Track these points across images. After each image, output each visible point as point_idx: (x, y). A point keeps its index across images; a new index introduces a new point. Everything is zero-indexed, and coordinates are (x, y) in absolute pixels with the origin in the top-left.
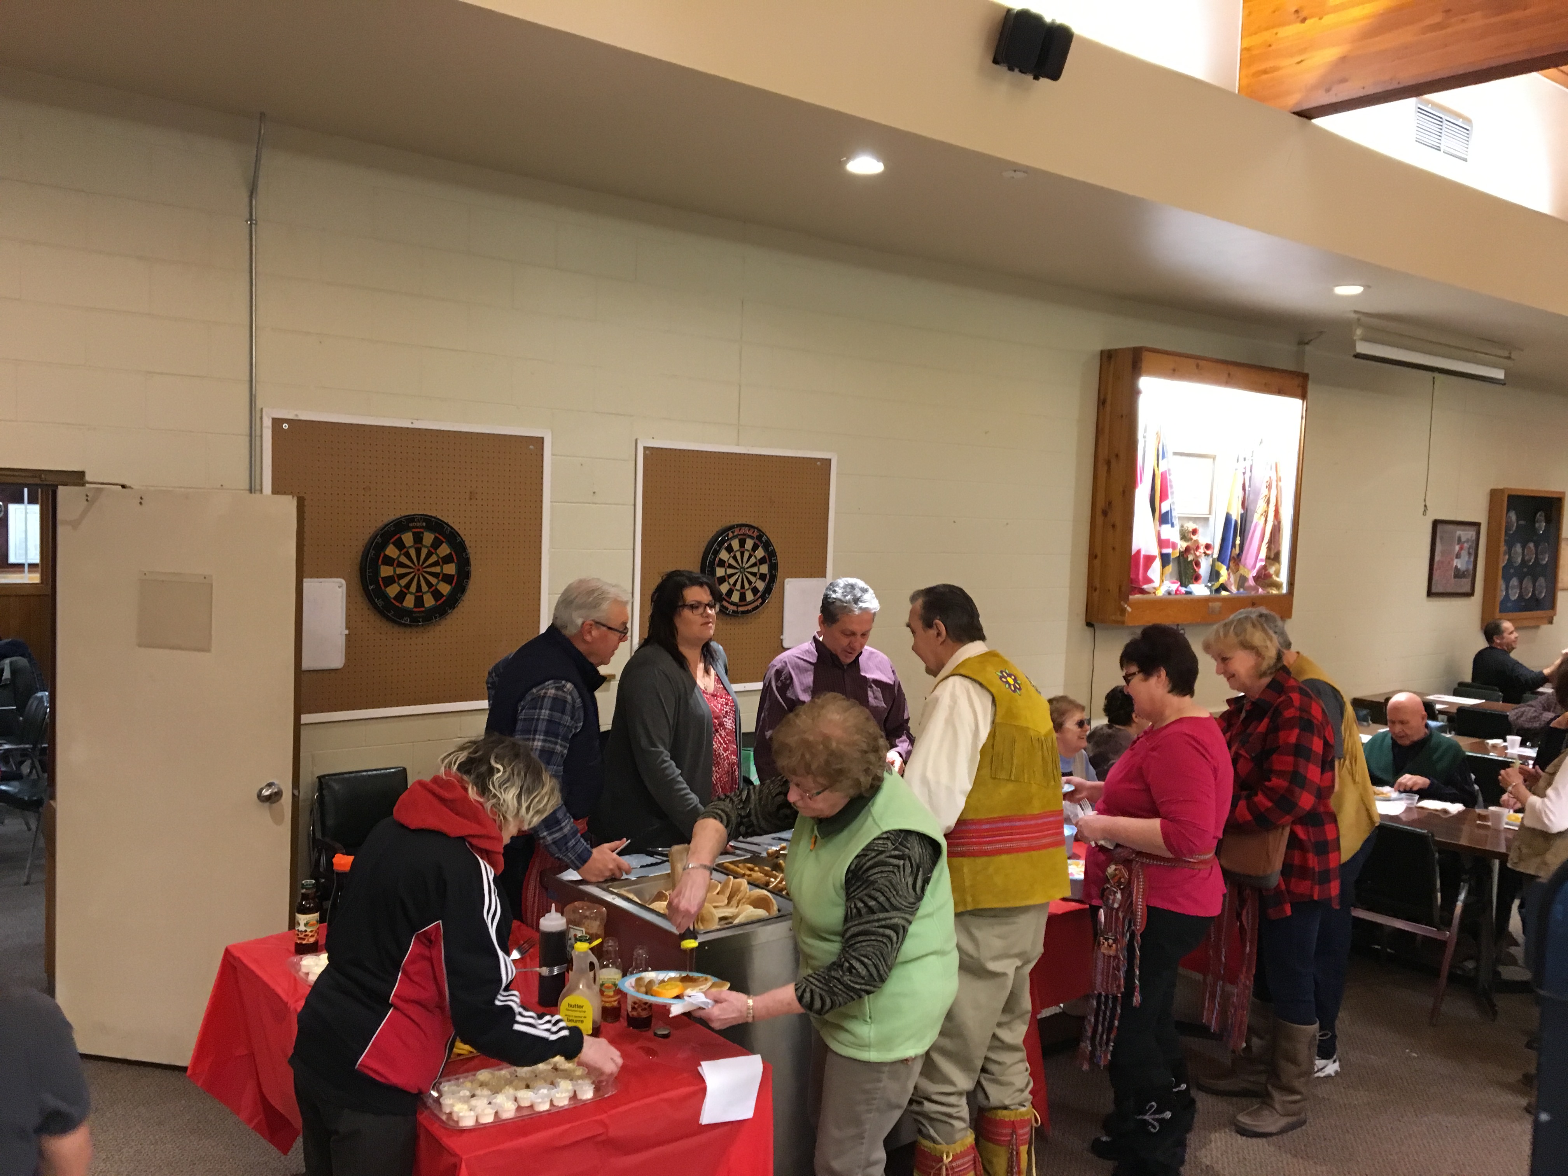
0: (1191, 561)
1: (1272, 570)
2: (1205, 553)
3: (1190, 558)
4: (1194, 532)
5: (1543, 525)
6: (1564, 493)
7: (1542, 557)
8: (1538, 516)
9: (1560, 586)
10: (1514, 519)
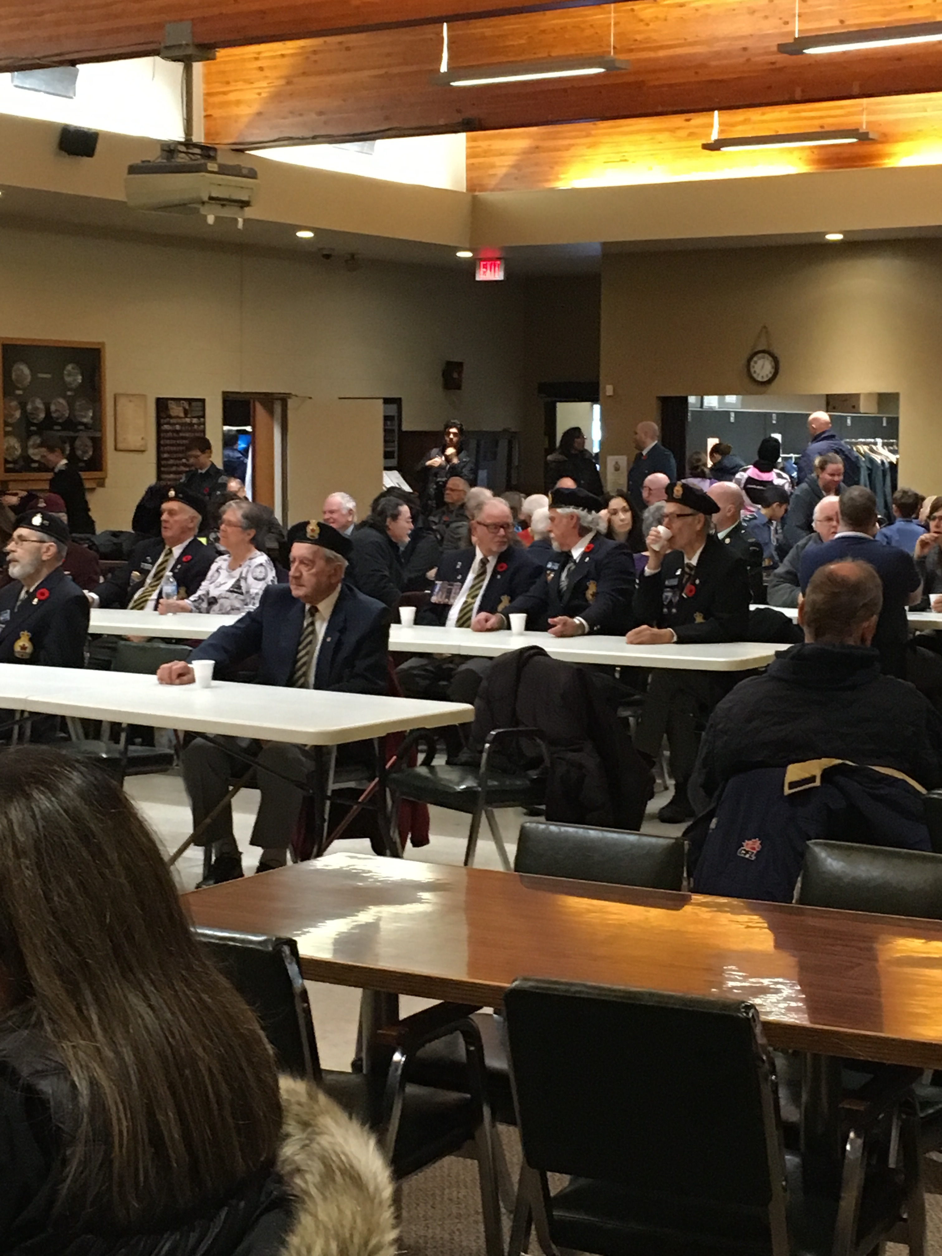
5: (79, 379)
6: (103, 344)
7: (83, 414)
8: (69, 367)
9: (120, 446)
10: (26, 371)
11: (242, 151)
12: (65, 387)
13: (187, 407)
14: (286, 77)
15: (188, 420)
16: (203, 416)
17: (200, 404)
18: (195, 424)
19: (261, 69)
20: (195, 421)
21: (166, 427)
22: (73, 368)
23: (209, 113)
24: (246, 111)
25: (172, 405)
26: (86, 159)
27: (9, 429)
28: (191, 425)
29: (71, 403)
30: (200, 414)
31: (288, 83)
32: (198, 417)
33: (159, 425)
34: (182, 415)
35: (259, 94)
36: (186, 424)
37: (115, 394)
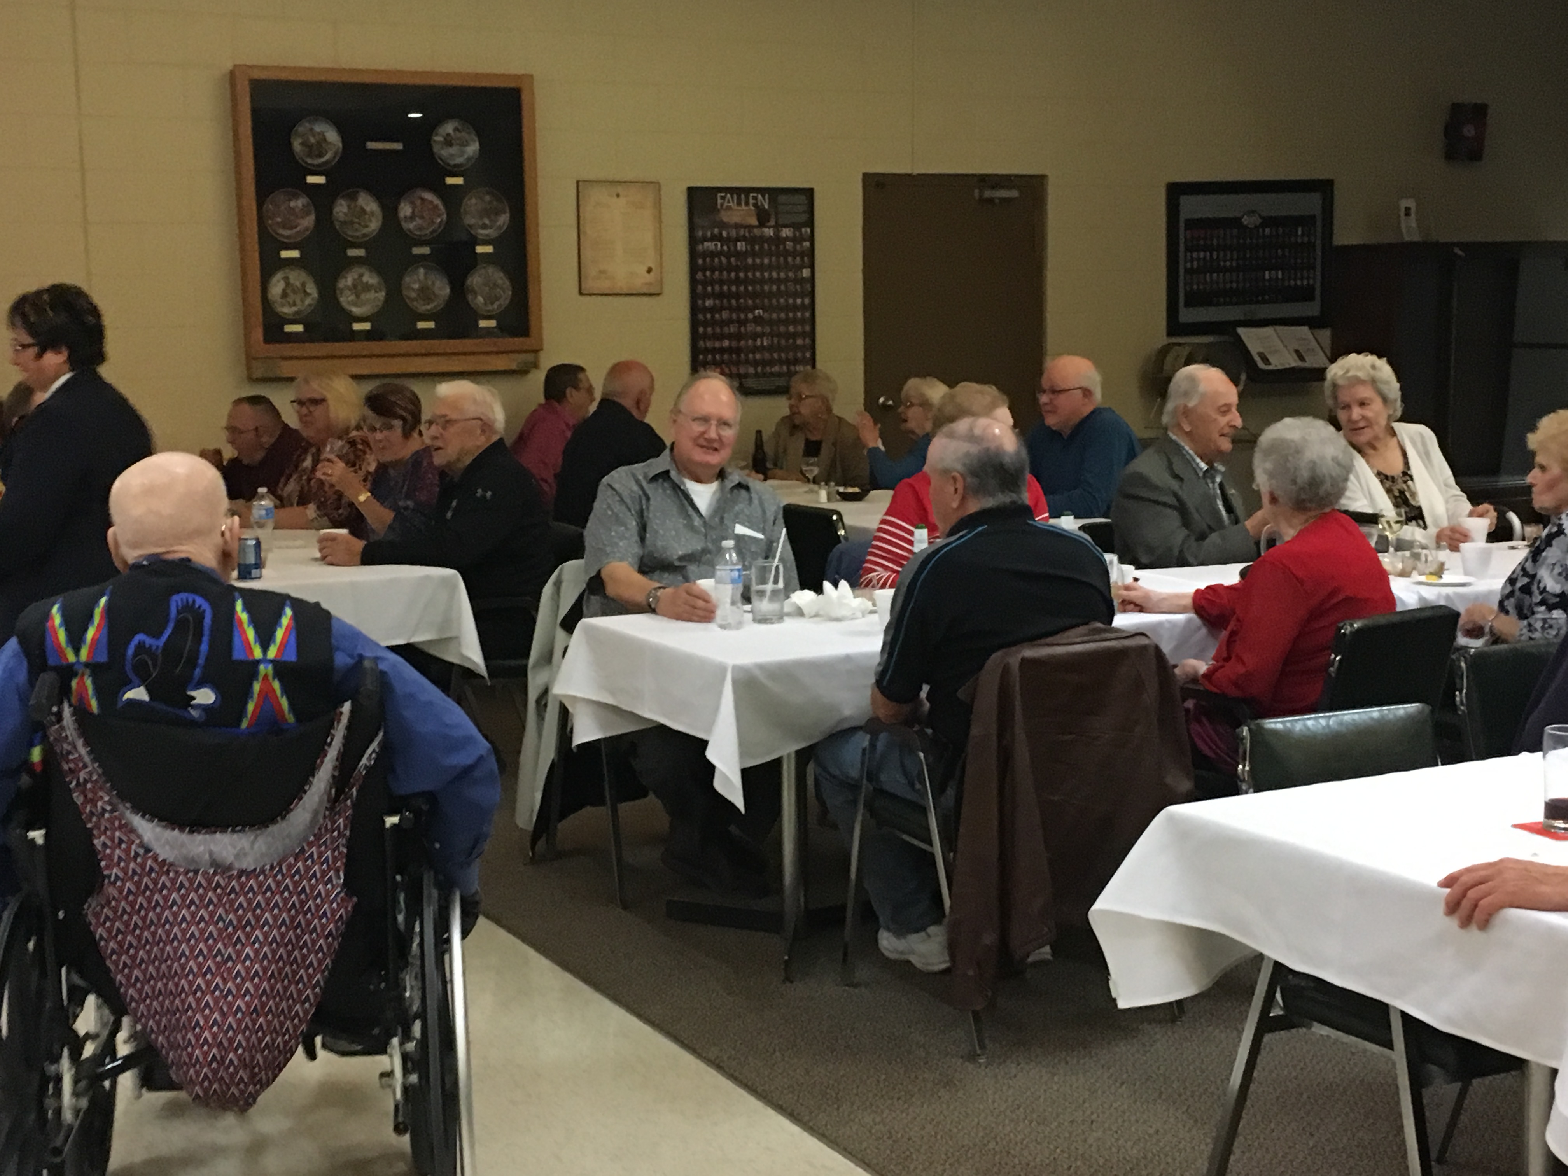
5: (473, 148)
6: (528, 79)
7: (482, 218)
8: (449, 128)
9: (590, 285)
10: (333, 136)
12: (439, 168)
13: (766, 206)
15: (769, 232)
16: (811, 223)
17: (803, 198)
18: (787, 238)
20: (786, 232)
21: (709, 245)
22: (456, 129)
25: (727, 202)
28: (778, 240)
29: (453, 200)
30: (801, 218)
32: (796, 226)
33: (695, 241)
34: (754, 221)
36: (762, 239)
37: (578, 182)
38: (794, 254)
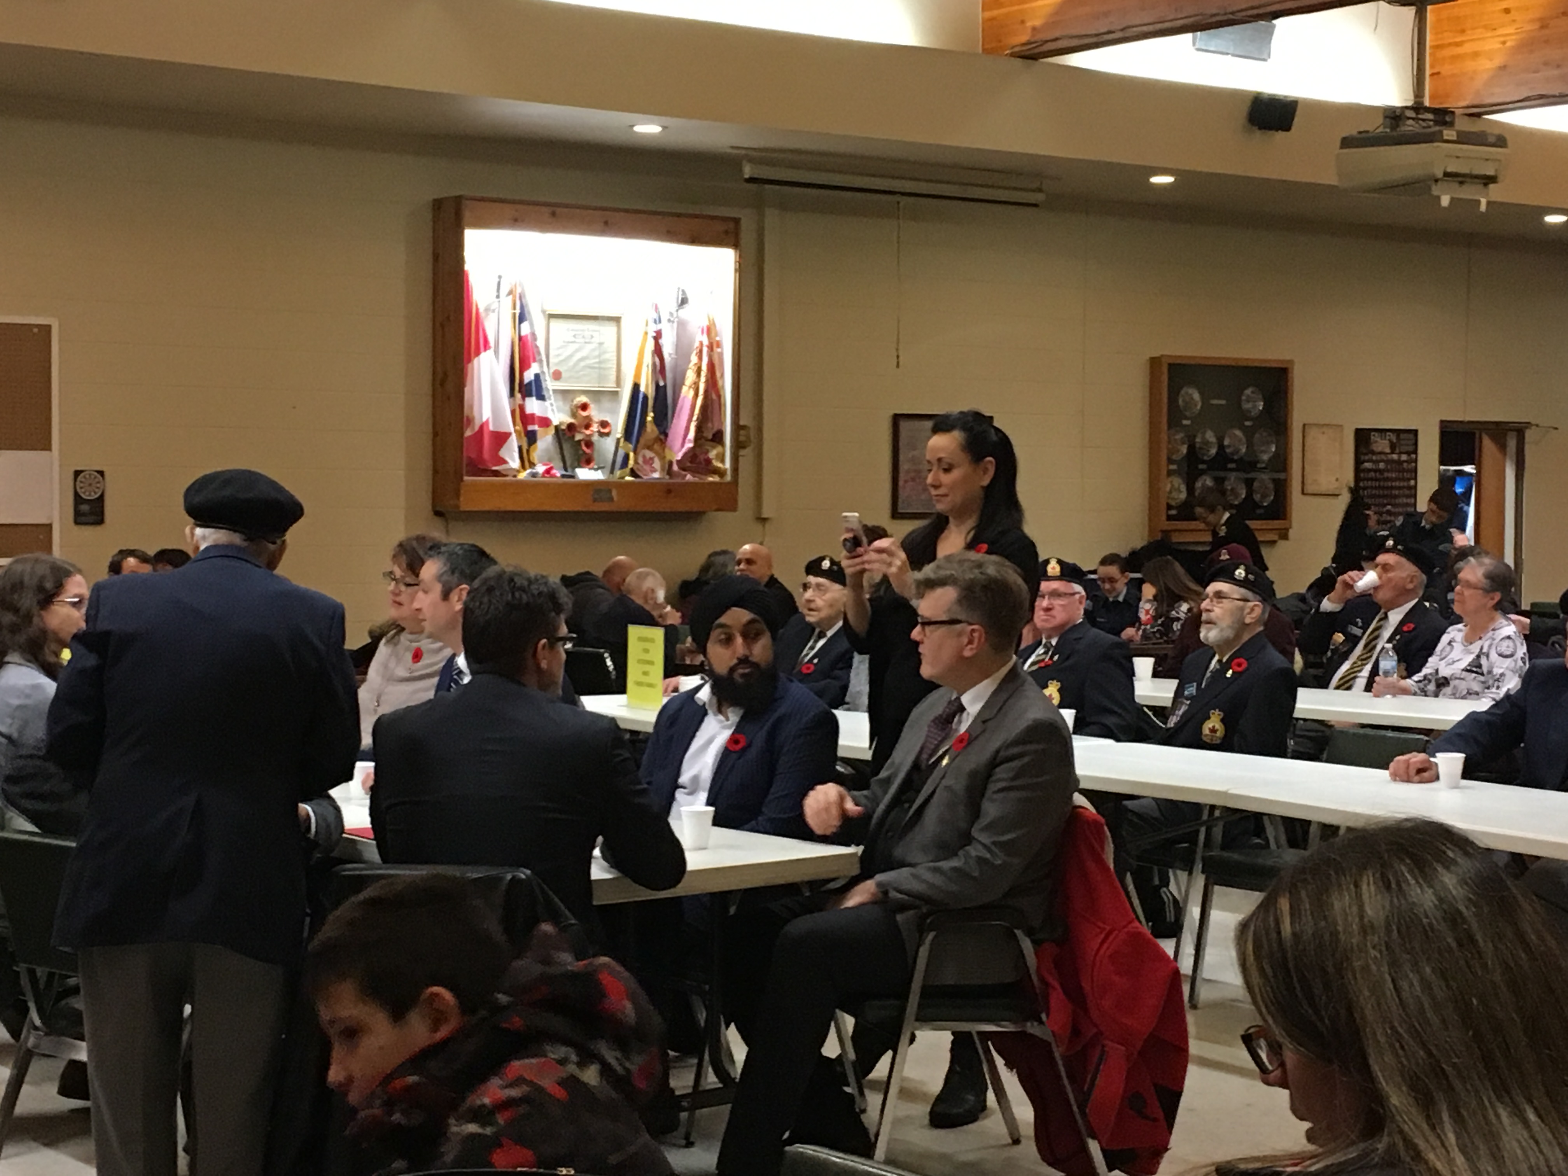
0: (579, 441)
1: (712, 454)
2: (599, 432)
3: (578, 437)
4: (584, 407)
5: (1261, 406)
6: (1291, 362)
7: (1263, 448)
8: (1248, 391)
9: (1309, 489)
10: (1196, 396)
11: (1479, 115)
12: (1245, 416)
13: (1395, 441)
14: (1541, 19)
15: (1395, 457)
16: (1415, 452)
17: (1411, 436)
18: (1404, 461)
19: (1507, 11)
20: (1404, 457)
21: (1368, 465)
22: (1253, 392)
23: (1435, 71)
24: (1487, 65)
25: (1374, 437)
26: (1280, 135)
27: (1173, 467)
28: (1400, 462)
29: (1249, 434)
30: (1411, 448)
31: (1542, 28)
32: (1408, 453)
33: (1358, 462)
34: (1388, 450)
35: (1504, 43)
36: (1393, 461)
37: (1304, 425)
38: (1408, 471)
